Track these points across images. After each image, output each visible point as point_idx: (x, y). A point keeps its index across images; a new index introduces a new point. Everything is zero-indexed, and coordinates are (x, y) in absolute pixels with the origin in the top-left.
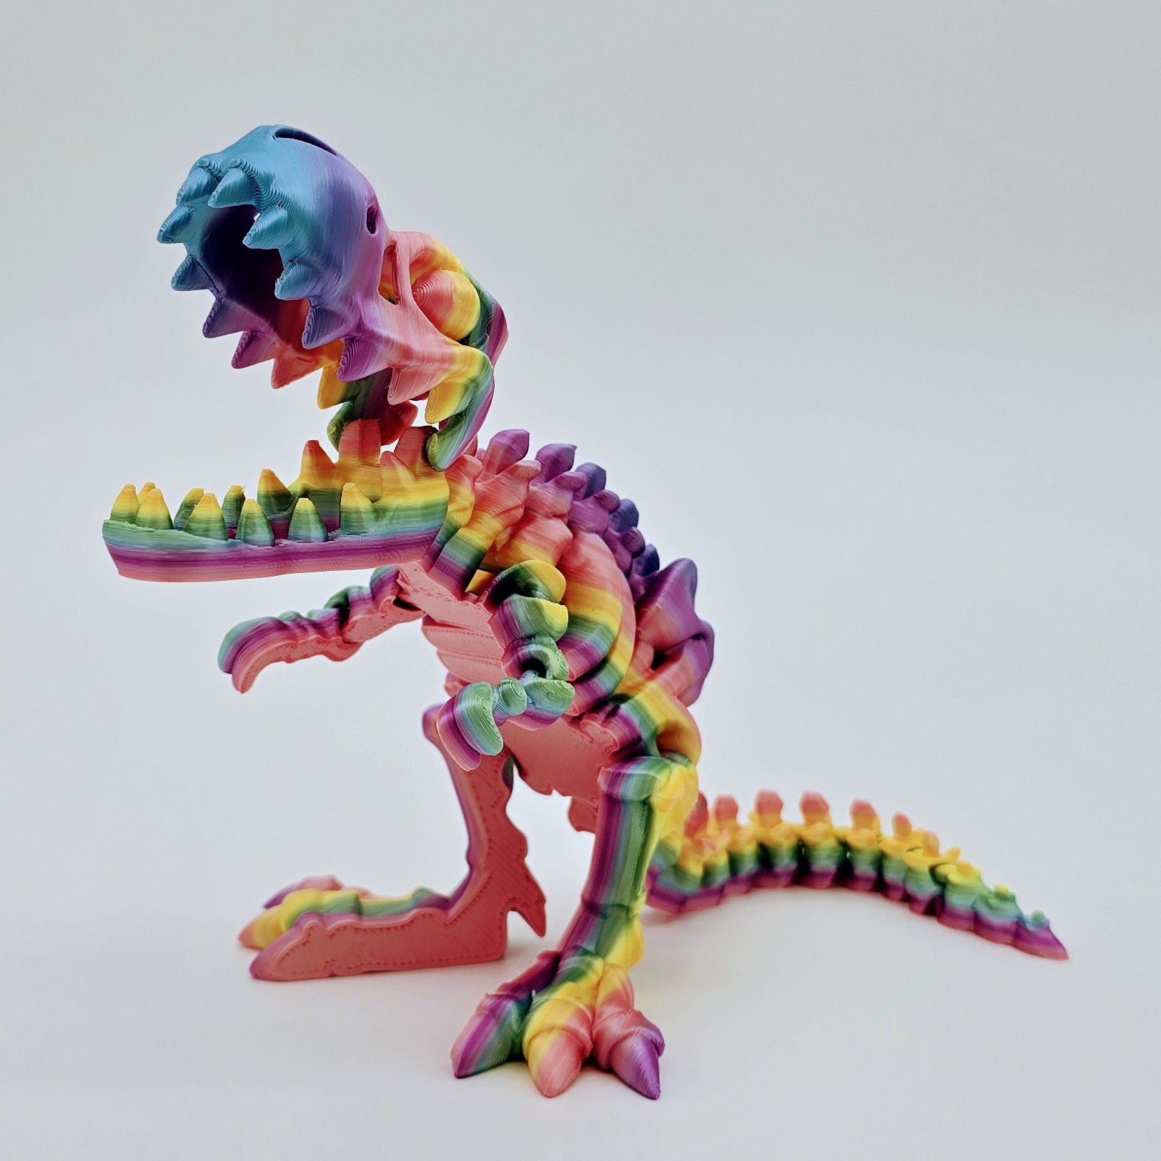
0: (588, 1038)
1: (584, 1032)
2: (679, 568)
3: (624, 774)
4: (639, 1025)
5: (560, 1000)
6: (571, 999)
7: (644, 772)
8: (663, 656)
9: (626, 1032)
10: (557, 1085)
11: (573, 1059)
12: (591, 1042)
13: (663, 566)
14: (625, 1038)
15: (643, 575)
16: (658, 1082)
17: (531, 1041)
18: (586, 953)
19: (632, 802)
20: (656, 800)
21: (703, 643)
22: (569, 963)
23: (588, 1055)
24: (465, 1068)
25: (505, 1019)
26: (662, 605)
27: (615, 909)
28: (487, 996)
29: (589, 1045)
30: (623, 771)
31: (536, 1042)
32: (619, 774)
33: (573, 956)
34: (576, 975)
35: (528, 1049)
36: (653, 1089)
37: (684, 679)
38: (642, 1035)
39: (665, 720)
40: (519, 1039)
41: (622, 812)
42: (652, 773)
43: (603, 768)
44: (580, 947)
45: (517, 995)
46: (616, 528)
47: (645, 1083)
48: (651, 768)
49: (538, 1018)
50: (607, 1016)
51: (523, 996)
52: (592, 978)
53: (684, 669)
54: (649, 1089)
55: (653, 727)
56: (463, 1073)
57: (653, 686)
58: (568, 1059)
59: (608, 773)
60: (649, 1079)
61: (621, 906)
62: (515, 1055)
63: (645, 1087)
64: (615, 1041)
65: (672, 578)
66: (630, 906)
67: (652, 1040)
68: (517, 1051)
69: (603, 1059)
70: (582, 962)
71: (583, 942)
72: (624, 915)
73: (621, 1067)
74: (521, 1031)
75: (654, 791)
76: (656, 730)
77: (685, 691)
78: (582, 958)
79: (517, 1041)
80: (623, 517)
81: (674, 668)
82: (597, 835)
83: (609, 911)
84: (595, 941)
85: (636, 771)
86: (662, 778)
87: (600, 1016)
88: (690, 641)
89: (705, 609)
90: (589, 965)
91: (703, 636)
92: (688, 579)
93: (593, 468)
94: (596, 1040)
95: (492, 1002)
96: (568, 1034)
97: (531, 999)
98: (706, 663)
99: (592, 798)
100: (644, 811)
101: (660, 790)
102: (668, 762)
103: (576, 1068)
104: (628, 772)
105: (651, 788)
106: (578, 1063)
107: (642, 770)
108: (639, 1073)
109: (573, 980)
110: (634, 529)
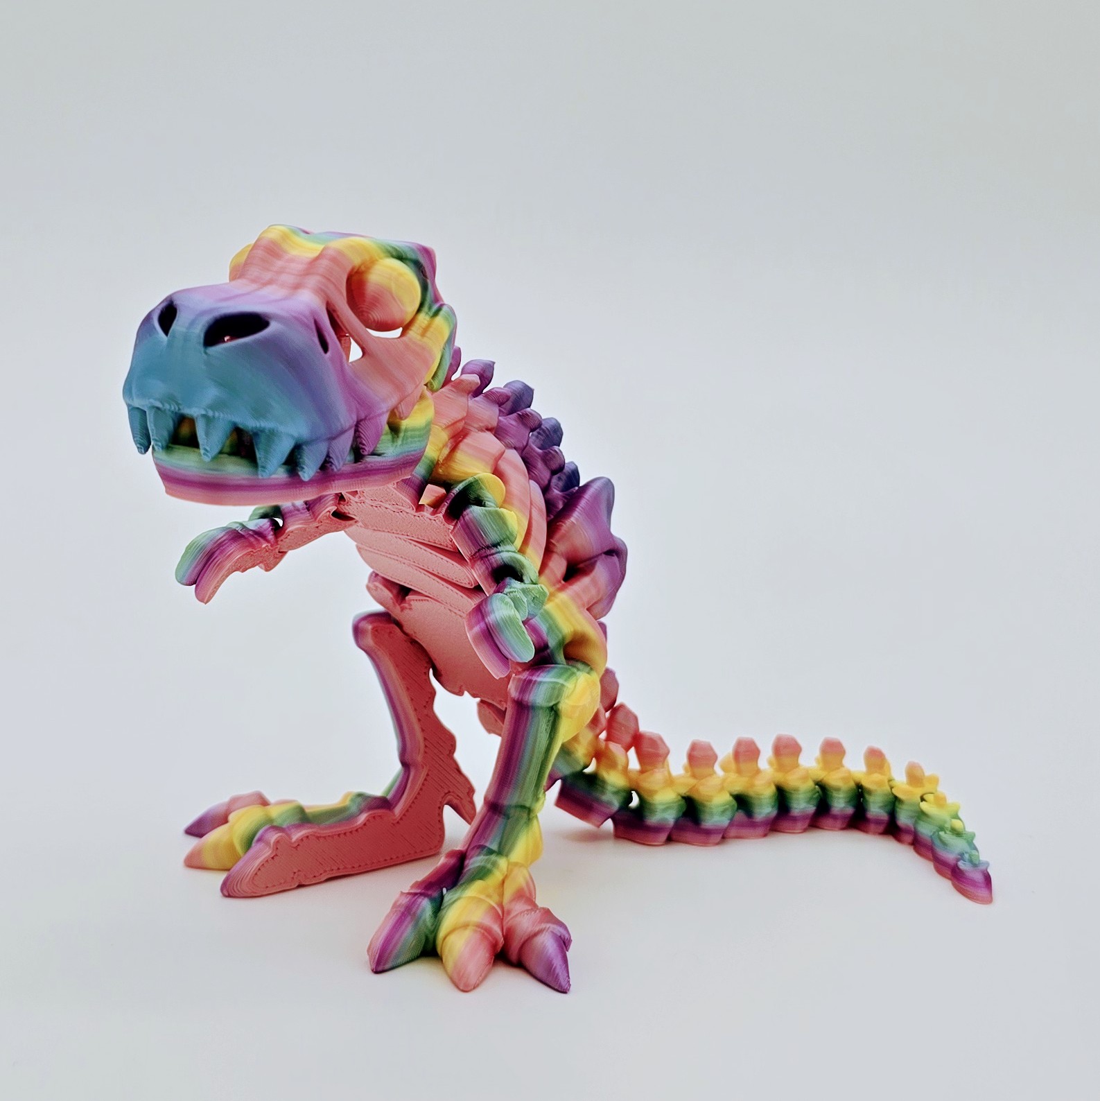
0: (500, 933)
1: (496, 929)
2: (596, 486)
3: (535, 681)
4: (548, 922)
5: (470, 898)
6: (482, 897)
7: (553, 680)
8: (576, 569)
9: (537, 929)
10: (473, 981)
11: (487, 955)
12: (502, 939)
13: (582, 483)
14: (536, 934)
15: (562, 491)
16: (568, 976)
17: (445, 938)
18: (491, 852)
19: (542, 708)
20: (564, 706)
21: (615, 559)
22: (475, 862)
23: (499, 950)
24: (381, 965)
25: (420, 918)
26: (577, 520)
27: (518, 809)
28: (402, 893)
29: (501, 941)
30: (534, 678)
31: (452, 939)
32: (530, 681)
33: (479, 855)
34: (482, 873)
35: (442, 945)
36: (563, 983)
37: (593, 591)
38: (552, 932)
39: (572, 630)
40: (434, 934)
41: (530, 717)
42: (561, 681)
43: (514, 675)
44: (485, 847)
45: (429, 893)
46: (539, 445)
47: (557, 978)
48: (560, 676)
49: (451, 917)
50: (515, 913)
51: (436, 894)
52: (497, 876)
53: (594, 582)
54: (560, 983)
55: (560, 636)
56: (380, 968)
57: (563, 596)
58: (483, 954)
59: (519, 679)
60: (560, 974)
61: (523, 807)
62: (429, 951)
63: (555, 981)
64: (526, 938)
65: (588, 495)
66: (533, 807)
67: (560, 936)
68: (430, 946)
69: (514, 955)
70: (487, 861)
71: (486, 841)
72: (525, 815)
73: (531, 963)
74: (434, 929)
75: (563, 698)
76: (564, 639)
77: (596, 603)
78: (487, 857)
79: (431, 937)
80: (547, 436)
81: (585, 581)
82: (502, 738)
83: (512, 812)
84: (498, 840)
85: (546, 678)
86: (570, 685)
87: (509, 912)
88: (603, 555)
89: (621, 527)
90: (494, 864)
91: (616, 552)
92: (604, 496)
93: (519, 386)
94: (508, 935)
95: (408, 900)
96: (482, 931)
97: (442, 897)
98: (618, 579)
99: (501, 701)
100: (550, 716)
101: (568, 697)
102: (575, 670)
103: (490, 963)
104: (539, 679)
105: (559, 696)
106: (492, 958)
107: (551, 678)
108: (550, 969)
109: (481, 879)
110: (556, 448)
